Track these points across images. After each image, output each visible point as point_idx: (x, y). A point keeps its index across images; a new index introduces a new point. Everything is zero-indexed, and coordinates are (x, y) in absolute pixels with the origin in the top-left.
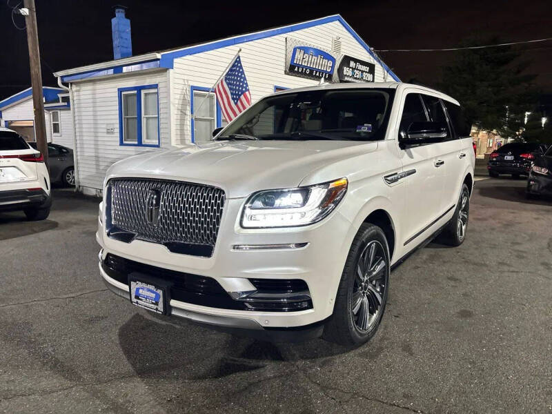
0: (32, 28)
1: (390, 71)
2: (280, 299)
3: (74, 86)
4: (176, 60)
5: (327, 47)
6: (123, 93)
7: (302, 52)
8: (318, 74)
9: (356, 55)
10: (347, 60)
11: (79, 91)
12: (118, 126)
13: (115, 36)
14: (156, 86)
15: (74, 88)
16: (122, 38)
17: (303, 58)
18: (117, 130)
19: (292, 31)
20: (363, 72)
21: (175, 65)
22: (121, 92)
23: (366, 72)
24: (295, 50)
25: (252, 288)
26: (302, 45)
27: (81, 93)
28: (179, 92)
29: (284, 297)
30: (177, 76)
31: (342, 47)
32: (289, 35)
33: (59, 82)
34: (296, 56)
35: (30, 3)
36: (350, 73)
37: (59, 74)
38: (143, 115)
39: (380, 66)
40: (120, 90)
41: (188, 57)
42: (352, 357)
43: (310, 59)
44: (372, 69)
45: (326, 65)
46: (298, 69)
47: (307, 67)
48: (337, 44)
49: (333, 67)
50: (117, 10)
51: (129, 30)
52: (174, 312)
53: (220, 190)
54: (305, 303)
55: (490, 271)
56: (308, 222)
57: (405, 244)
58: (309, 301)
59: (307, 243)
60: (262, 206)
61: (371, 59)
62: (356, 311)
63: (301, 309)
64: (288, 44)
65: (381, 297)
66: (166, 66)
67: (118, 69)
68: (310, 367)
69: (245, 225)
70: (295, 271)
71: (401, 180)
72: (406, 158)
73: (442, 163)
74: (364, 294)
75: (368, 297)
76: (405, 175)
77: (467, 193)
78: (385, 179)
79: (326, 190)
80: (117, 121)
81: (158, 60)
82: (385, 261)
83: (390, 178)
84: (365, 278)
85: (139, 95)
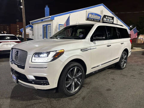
0: (23, 11)
1: (119, 19)
5: (99, 13)
7: (91, 14)
8: (96, 20)
10: (105, 16)
13: (46, 12)
15: (34, 25)
17: (91, 16)
18: (42, 35)
19: (88, 9)
20: (110, 19)
21: (55, 19)
24: (89, 14)
25: (34, 78)
30: (55, 21)
31: (103, 12)
33: (31, 24)
34: (89, 16)
35: (23, 5)
36: (106, 20)
37: (31, 22)
38: (48, 32)
39: (115, 17)
40: (43, 25)
41: (58, 17)
43: (93, 16)
44: (113, 18)
45: (98, 18)
46: (90, 19)
47: (92, 19)
48: (102, 12)
49: (100, 18)
50: (46, 6)
52: (19, 83)
53: (27, 52)
54: (47, 84)
55: (127, 78)
56: (48, 61)
57: (92, 68)
58: (49, 83)
59: (47, 67)
60: (37, 56)
61: (113, 16)
62: (67, 86)
63: (46, 85)
64: (87, 12)
65: (81, 83)
66: (52, 19)
67: (42, 20)
68: (53, 101)
69: (32, 61)
70: (44, 75)
71: (89, 50)
72: (92, 44)
73: (110, 45)
74: (73, 82)
75: (75, 83)
76: (91, 49)
77: (126, 54)
78: (81, 50)
79: (55, 53)
80: (42, 33)
81: (50, 18)
82: (82, 73)
83: (83, 50)
84: (73, 77)
85: (47, 26)
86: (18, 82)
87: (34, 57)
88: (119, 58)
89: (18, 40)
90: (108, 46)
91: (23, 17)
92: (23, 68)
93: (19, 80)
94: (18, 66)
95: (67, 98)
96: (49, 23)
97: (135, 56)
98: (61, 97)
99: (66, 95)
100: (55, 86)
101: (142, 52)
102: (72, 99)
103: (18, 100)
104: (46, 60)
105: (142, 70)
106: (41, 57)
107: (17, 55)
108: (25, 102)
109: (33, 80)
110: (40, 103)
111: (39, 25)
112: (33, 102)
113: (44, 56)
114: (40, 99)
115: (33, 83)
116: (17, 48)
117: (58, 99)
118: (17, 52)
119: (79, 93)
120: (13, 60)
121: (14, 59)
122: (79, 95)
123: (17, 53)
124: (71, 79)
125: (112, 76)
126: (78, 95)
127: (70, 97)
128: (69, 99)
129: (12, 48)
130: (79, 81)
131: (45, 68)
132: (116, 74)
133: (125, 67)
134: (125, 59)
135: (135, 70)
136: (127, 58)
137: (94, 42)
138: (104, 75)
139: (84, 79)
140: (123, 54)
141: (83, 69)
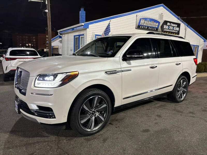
0: (49, 16)
1: (189, 26)
2: (47, 113)
4: (90, 25)
5: (156, 18)
6: (75, 37)
7: (144, 20)
8: (151, 29)
9: (170, 20)
10: (166, 22)
12: (73, 48)
13: (80, 17)
14: (83, 35)
15: (63, 35)
16: (82, 18)
17: (144, 23)
18: (73, 50)
19: (140, 12)
20: (174, 27)
21: (89, 27)
23: (175, 27)
24: (140, 20)
25: (37, 108)
26: (144, 17)
27: (65, 37)
28: (91, 36)
30: (90, 31)
31: (164, 17)
32: (138, 14)
33: (59, 34)
34: (141, 22)
35: (49, 8)
37: (59, 31)
38: (80, 45)
39: (183, 24)
40: (75, 36)
41: (95, 24)
43: (148, 23)
44: (179, 25)
45: (155, 25)
46: (142, 27)
47: (146, 26)
48: (161, 16)
49: (158, 26)
50: (81, 8)
51: (85, 15)
53: (29, 73)
54: (53, 116)
55: (181, 115)
56: (55, 87)
57: (124, 99)
58: (54, 115)
59: (53, 94)
60: (42, 80)
61: (179, 22)
62: (82, 122)
63: (52, 118)
64: (138, 17)
65: (104, 118)
66: (86, 28)
67: (73, 29)
68: (63, 140)
69: (36, 86)
70: (48, 104)
71: (119, 73)
72: (125, 64)
73: (156, 67)
74: (92, 116)
75: (95, 118)
76: (122, 72)
77: (186, 80)
78: (106, 72)
79: (65, 75)
80: (73, 47)
81: (83, 25)
82: (106, 104)
83: (110, 72)
84: (93, 110)
85: (79, 38)
86: (20, 112)
87: (38, 80)
88: (172, 85)
89: (39, 56)
90: (152, 68)
91: (48, 25)
92: (24, 94)
93: (21, 110)
94: (20, 91)
95: (82, 138)
96: (82, 33)
98: (76, 136)
100: (65, 120)
102: (89, 140)
103: (19, 135)
104: (53, 84)
106: (46, 81)
108: (25, 139)
109: (36, 111)
110: (45, 141)
111: (70, 35)
112: (36, 139)
113: (50, 80)
114: (47, 137)
115: (36, 114)
117: (70, 138)
118: (21, 72)
119: (101, 132)
120: (18, 83)
122: (101, 135)
124: (90, 112)
125: (158, 112)
126: (99, 135)
127: (86, 137)
128: (85, 139)
129: (18, 68)
130: (103, 116)
132: (167, 109)
133: (183, 100)
134: (184, 87)
135: (199, 104)
136: (189, 85)
137: (128, 61)
138: (148, 109)
139: (110, 113)
140: (180, 80)
141: (108, 99)
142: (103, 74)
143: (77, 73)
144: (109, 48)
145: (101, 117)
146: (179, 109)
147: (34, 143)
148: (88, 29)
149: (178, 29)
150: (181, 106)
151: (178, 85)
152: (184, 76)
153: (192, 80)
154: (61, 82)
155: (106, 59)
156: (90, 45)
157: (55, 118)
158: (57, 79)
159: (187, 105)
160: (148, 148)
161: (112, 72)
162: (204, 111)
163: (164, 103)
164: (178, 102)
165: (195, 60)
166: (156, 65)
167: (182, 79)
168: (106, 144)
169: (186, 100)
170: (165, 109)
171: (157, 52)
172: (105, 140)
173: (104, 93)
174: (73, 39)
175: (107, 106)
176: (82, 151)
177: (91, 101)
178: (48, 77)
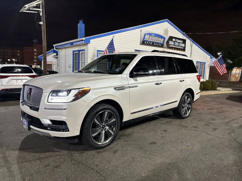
0: (44, 29)
1: (194, 42)
2: (60, 127)
3: (60, 49)
4: (91, 40)
5: (161, 33)
6: (75, 52)
7: (149, 35)
8: (156, 44)
9: (176, 36)
10: (171, 38)
11: (61, 51)
12: (72, 65)
13: (79, 30)
14: (84, 50)
15: (60, 50)
16: (81, 31)
17: (149, 38)
18: (72, 67)
19: (144, 27)
20: (179, 43)
21: (91, 42)
22: (74, 52)
23: (181, 43)
24: (145, 35)
25: (50, 123)
26: (149, 33)
27: (62, 52)
28: (92, 52)
29: (61, 127)
30: (91, 46)
31: (169, 32)
32: (142, 29)
33: (55, 48)
34: (146, 37)
35: (44, 20)
36: (173, 44)
37: (54, 45)
38: (80, 61)
39: (189, 40)
40: (73, 51)
41: (96, 39)
42: (94, 152)
43: (152, 38)
44: (184, 41)
45: (161, 41)
46: (147, 42)
47: (151, 42)
48: (166, 31)
49: (164, 41)
50: (80, 21)
51: (84, 28)
52: (31, 130)
53: (42, 89)
54: (67, 130)
55: (185, 129)
56: (69, 101)
57: (132, 114)
58: (68, 129)
59: (66, 109)
60: (55, 95)
61: (184, 38)
62: (94, 135)
63: (65, 131)
64: (142, 32)
65: (114, 132)
66: (87, 43)
67: (72, 43)
68: (75, 154)
69: (49, 101)
70: (63, 118)
71: (126, 89)
72: (132, 81)
73: (161, 83)
74: (103, 130)
75: (105, 132)
76: (130, 88)
77: (190, 96)
78: (115, 88)
79: (78, 91)
80: (72, 63)
81: (84, 40)
82: (116, 119)
83: (118, 88)
84: (103, 124)
85: (79, 53)
86: (29, 129)
87: (51, 96)
88: (177, 101)
89: (34, 74)
90: (157, 84)
91: (43, 38)
92: (37, 110)
93: (31, 126)
94: (31, 108)
95: (93, 151)
96: (82, 48)
97: (213, 101)
98: (87, 150)
99: (92, 147)
100: (77, 133)
101: (228, 95)
102: (100, 152)
103: (29, 152)
104: (67, 99)
105: (214, 120)
106: (59, 96)
107: (30, 93)
108: (37, 155)
109: (49, 125)
110: (58, 155)
111: (67, 50)
112: (48, 154)
113: (64, 95)
114: (58, 151)
115: (49, 129)
116: (30, 84)
117: (81, 152)
118: (31, 89)
119: (111, 146)
120: (24, 101)
121: (25, 99)
122: (111, 148)
123: (31, 92)
124: (100, 126)
125: (164, 127)
126: (109, 148)
127: (97, 151)
129: (24, 85)
130: (112, 130)
131: (64, 109)
132: (173, 125)
133: (188, 116)
134: (188, 104)
135: (202, 120)
136: (193, 102)
137: (134, 78)
138: (155, 125)
139: (119, 127)
140: (184, 96)
141: (117, 113)
142: (112, 89)
143: (89, 88)
144: (114, 65)
145: (110, 131)
146: (184, 124)
147: (47, 157)
148: (89, 44)
149: (183, 45)
150: (185, 121)
151: (182, 101)
152: (188, 92)
153: (196, 97)
154: (74, 98)
155: (114, 76)
156: (96, 62)
157: (69, 131)
158: (70, 94)
159: (192, 120)
160: (155, 156)
161: (120, 88)
162: (206, 125)
163: (171, 119)
164: (183, 118)
165: (198, 77)
166: (161, 82)
167: (186, 95)
168: (116, 155)
169: (191, 116)
170: (170, 124)
171: (162, 69)
172: (115, 152)
173: (113, 108)
174: (72, 55)
175: (116, 121)
176: (94, 161)
177: (102, 116)
178: (62, 93)
